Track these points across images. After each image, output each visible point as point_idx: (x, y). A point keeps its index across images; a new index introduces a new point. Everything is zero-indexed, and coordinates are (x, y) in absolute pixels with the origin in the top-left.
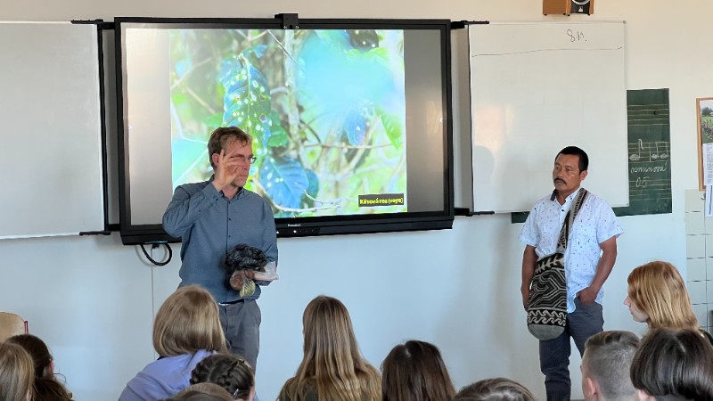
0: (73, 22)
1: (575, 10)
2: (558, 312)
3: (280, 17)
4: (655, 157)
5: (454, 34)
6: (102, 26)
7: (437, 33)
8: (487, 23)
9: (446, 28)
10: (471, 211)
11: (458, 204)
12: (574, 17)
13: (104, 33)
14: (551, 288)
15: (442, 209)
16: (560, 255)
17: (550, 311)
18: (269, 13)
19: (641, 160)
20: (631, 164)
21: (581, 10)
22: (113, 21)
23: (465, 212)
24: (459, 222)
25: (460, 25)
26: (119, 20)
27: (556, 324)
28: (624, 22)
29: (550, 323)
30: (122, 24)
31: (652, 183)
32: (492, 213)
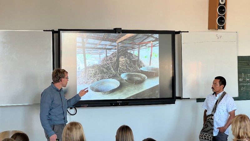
0: (44, 31)
1: (219, 28)
2: (209, 135)
3: (115, 29)
4: (248, 80)
5: (176, 36)
6: (54, 32)
7: (170, 35)
8: (188, 32)
9: (174, 34)
10: (181, 98)
11: (177, 95)
12: (219, 30)
13: (55, 35)
14: (208, 126)
15: (171, 97)
16: (212, 115)
17: (206, 135)
18: (112, 28)
19: (243, 81)
20: (239, 82)
21: (221, 28)
22: (57, 30)
23: (180, 98)
24: (177, 102)
25: (178, 33)
26: (60, 30)
27: (208, 139)
28: (237, 32)
29: (205, 139)
30: (60, 31)
31: (247, 89)
32: (189, 98)
